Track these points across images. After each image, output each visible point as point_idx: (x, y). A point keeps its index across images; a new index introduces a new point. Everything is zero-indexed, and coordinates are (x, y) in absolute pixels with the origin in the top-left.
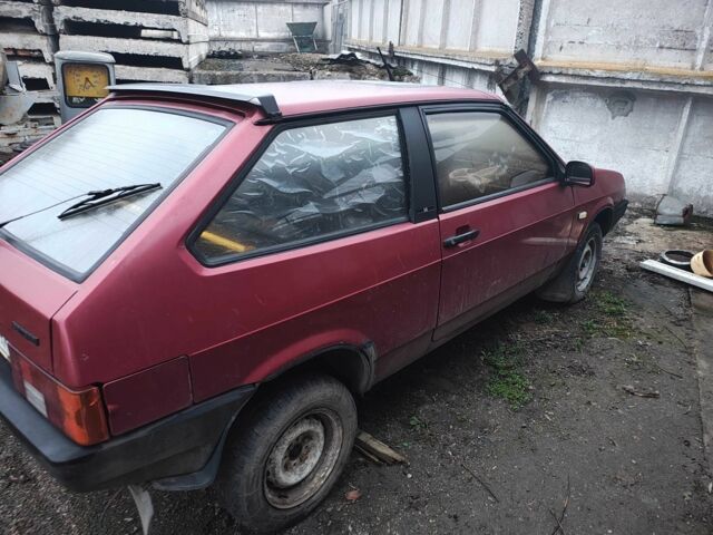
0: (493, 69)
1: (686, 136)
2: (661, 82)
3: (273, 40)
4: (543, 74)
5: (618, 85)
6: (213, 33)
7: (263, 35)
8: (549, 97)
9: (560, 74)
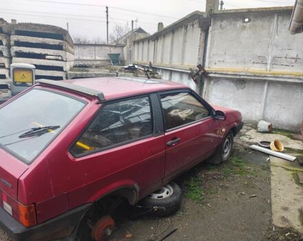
0: (189, 72)
1: (266, 96)
2: (255, 76)
3: (102, 60)
4: (209, 73)
5: (238, 77)
6: (76, 57)
7: (97, 58)
8: (212, 82)
9: (215, 73)
